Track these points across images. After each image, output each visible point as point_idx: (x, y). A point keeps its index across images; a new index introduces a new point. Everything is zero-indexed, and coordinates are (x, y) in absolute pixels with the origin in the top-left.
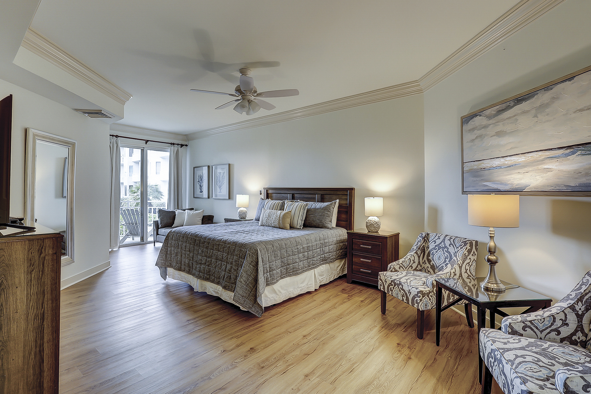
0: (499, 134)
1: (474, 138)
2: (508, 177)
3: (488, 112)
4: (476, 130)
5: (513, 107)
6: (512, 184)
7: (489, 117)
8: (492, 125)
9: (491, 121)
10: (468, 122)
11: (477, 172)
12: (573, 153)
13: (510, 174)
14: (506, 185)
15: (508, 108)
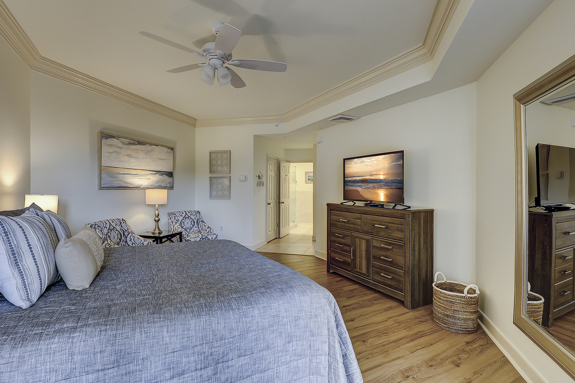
0: (129, 156)
1: (112, 152)
2: (133, 180)
3: (123, 140)
4: (114, 147)
5: (136, 145)
6: (135, 184)
7: (123, 143)
8: (125, 149)
9: (124, 146)
10: (107, 139)
11: (114, 174)
12: (155, 174)
13: (134, 179)
14: (132, 184)
15: (134, 144)
